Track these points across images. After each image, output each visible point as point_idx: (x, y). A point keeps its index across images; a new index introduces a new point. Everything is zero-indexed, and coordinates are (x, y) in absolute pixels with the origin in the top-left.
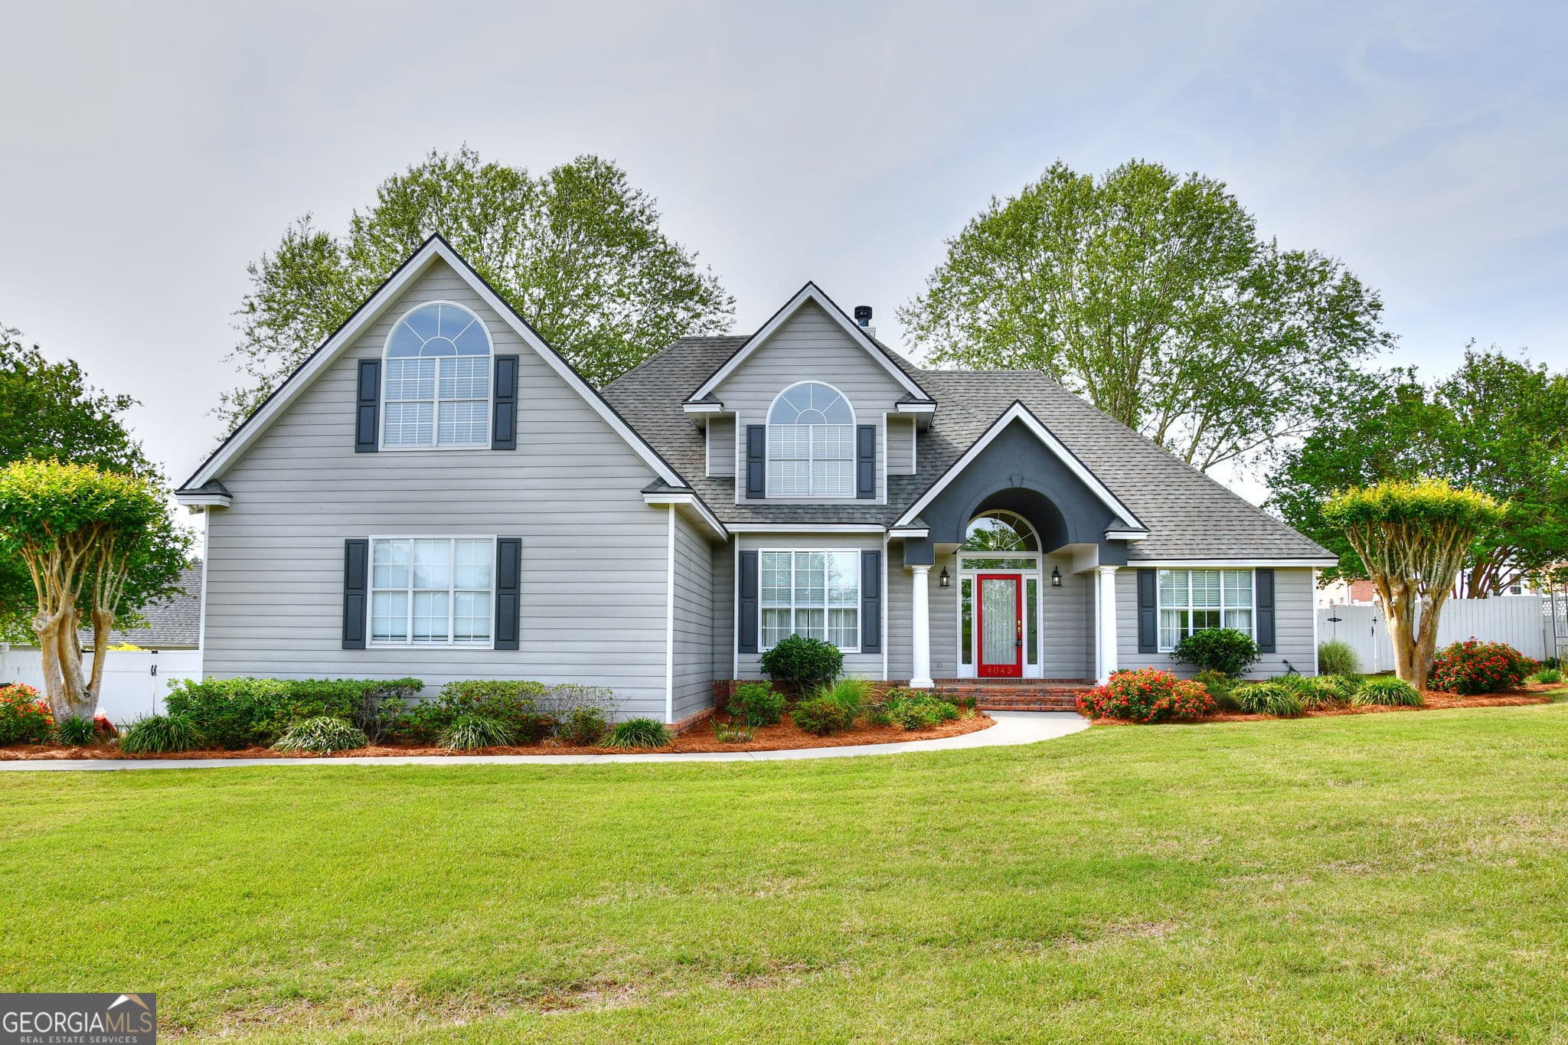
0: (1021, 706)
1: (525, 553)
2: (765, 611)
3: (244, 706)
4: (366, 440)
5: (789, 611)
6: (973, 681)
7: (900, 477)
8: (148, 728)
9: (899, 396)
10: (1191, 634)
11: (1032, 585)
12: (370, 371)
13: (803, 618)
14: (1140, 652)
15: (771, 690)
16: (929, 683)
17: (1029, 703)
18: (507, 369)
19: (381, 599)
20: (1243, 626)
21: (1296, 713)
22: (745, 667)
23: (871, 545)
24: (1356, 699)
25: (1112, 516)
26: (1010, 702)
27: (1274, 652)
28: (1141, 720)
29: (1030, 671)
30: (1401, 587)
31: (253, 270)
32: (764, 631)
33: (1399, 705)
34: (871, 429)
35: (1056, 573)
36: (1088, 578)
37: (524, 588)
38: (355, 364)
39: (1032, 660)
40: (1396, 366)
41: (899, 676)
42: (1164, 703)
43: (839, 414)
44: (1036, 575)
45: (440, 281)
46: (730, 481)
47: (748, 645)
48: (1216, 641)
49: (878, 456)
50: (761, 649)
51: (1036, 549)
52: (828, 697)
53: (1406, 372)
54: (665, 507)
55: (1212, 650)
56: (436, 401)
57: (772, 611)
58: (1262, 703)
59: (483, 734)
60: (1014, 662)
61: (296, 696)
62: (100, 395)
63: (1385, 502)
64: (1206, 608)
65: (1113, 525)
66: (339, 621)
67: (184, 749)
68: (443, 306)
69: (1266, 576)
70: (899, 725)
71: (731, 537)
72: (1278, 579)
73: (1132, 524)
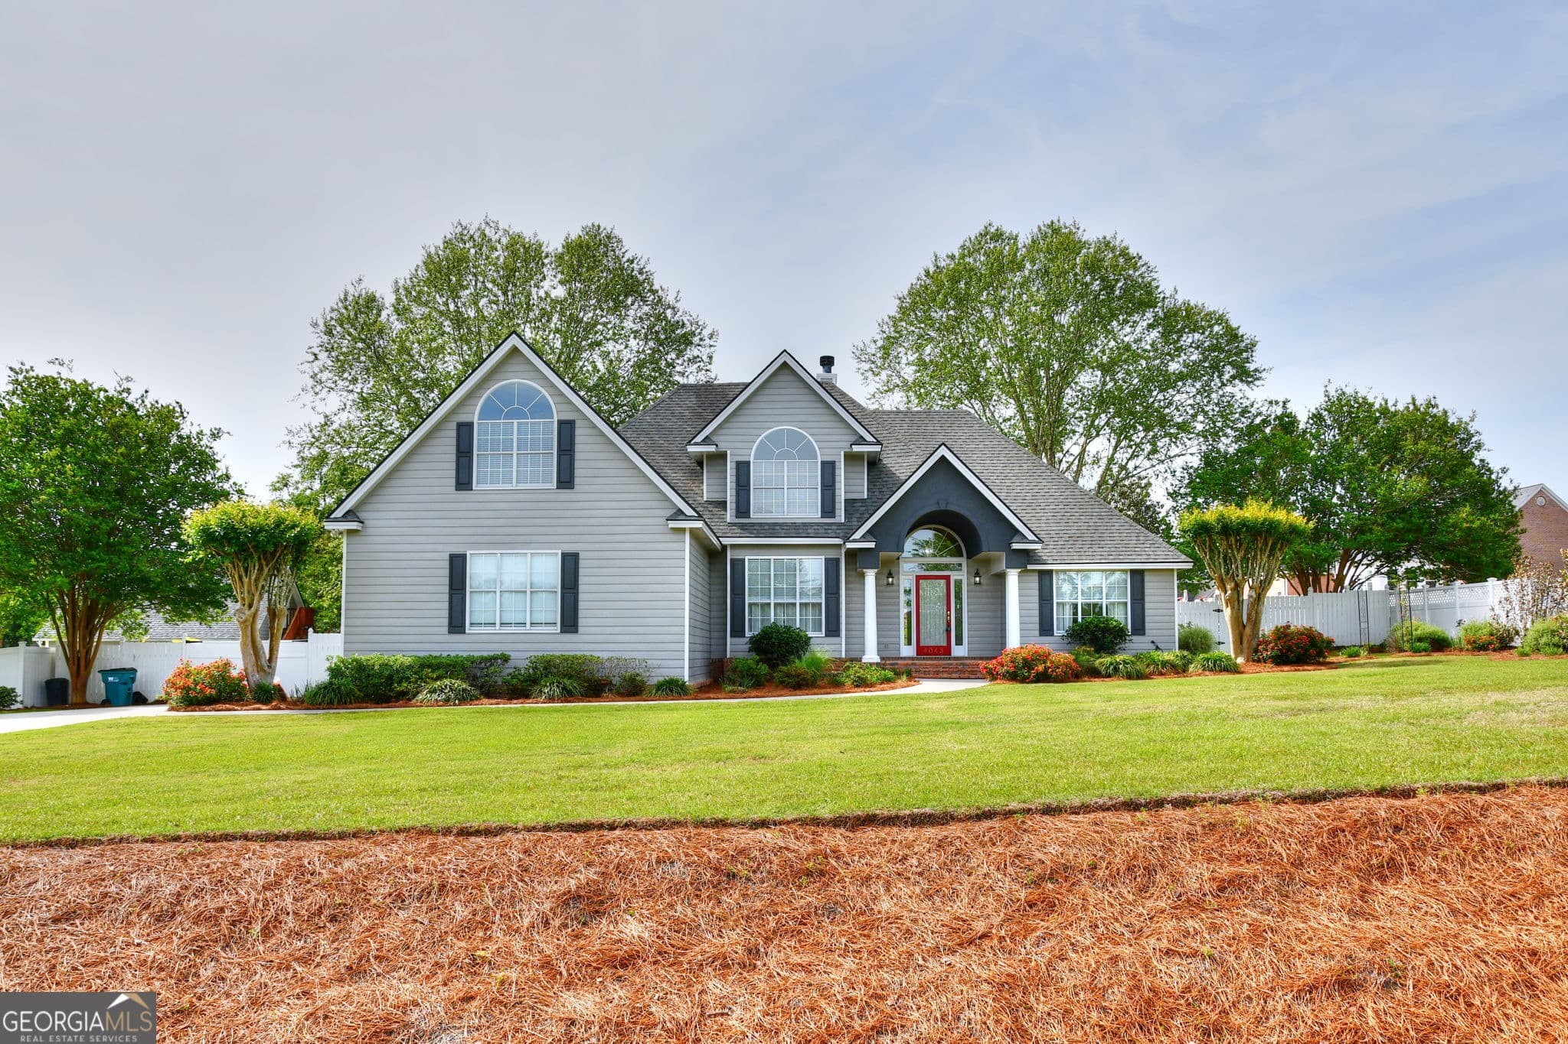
0: (945, 675)
1: (582, 563)
2: (750, 605)
3: (387, 673)
4: (463, 482)
5: (769, 604)
6: (912, 658)
7: (855, 501)
8: (325, 688)
9: (854, 438)
10: (1080, 620)
11: (959, 583)
12: (465, 431)
13: (780, 610)
14: (1041, 635)
15: (758, 662)
16: (876, 659)
17: (952, 672)
18: (567, 429)
19: (475, 596)
20: (1121, 616)
21: (1140, 676)
22: (736, 648)
23: (832, 554)
24: (1191, 668)
25: (1016, 531)
26: (937, 673)
27: (1144, 634)
28: (1024, 680)
29: (958, 651)
30: (1233, 585)
31: (315, 325)
32: (750, 620)
33: (1221, 671)
34: (833, 463)
35: (977, 574)
36: (1001, 577)
37: (581, 588)
38: (454, 426)
39: (959, 642)
40: (1274, 398)
41: (853, 655)
42: (1041, 668)
43: (808, 453)
44: (961, 576)
45: (515, 366)
46: (723, 504)
47: (738, 631)
48: (1096, 626)
49: (837, 485)
50: (748, 634)
51: (961, 555)
52: (800, 665)
53: (1281, 404)
54: (683, 530)
55: (1092, 633)
56: (515, 452)
57: (756, 604)
58: (1116, 669)
59: (564, 688)
60: (945, 644)
61: (423, 666)
62: (198, 430)
63: (1219, 521)
64: (1091, 601)
65: (1016, 538)
66: (446, 613)
67: (351, 703)
68: (519, 383)
69: (1138, 576)
70: (848, 682)
71: (724, 547)
72: (1147, 578)
73: (1031, 537)
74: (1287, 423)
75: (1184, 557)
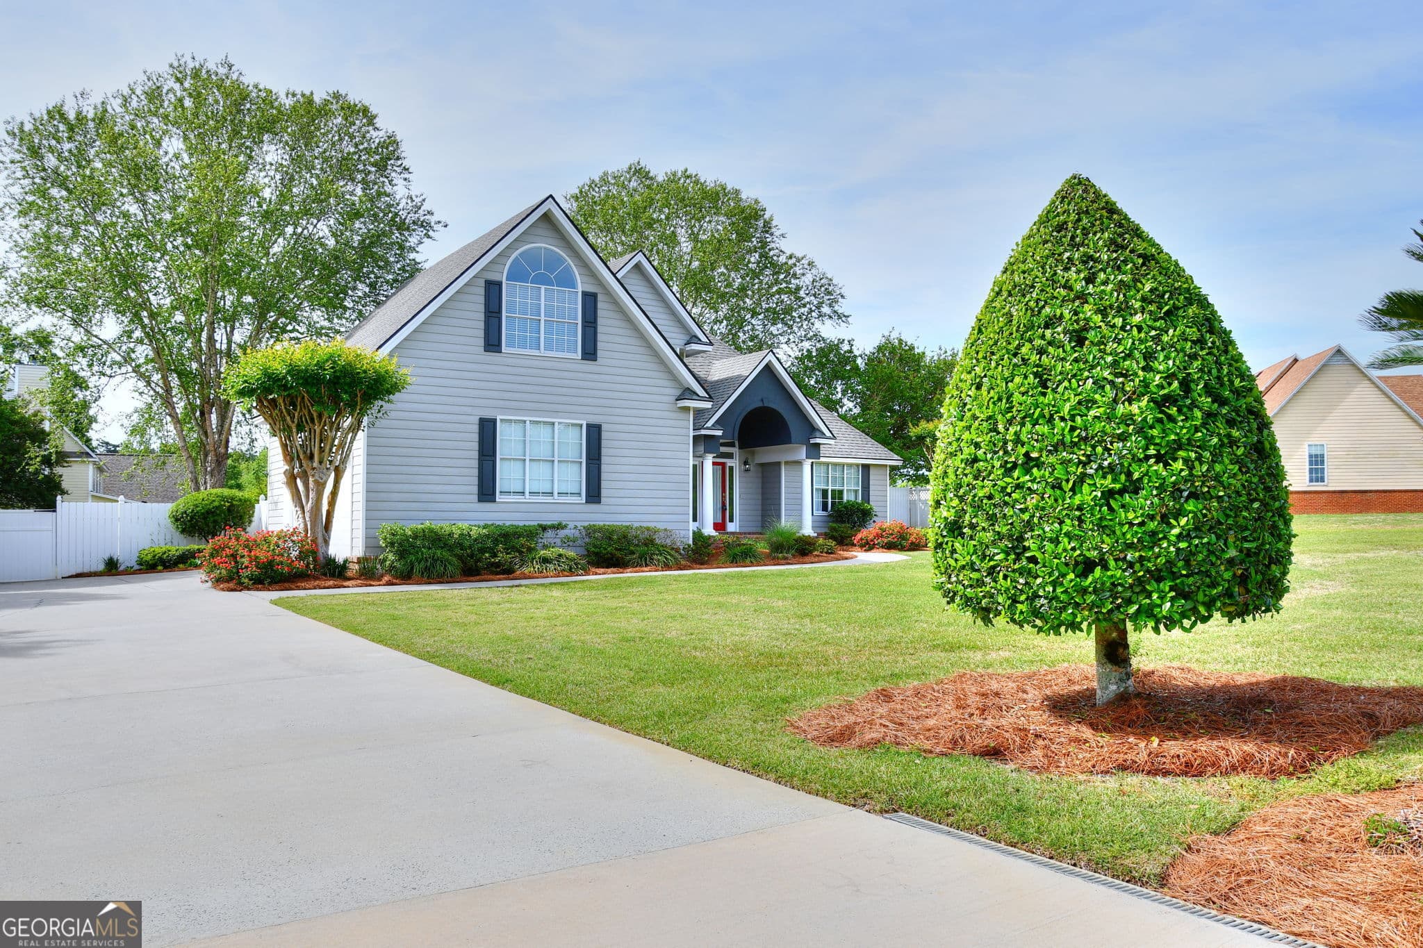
1: (605, 435)
4: (492, 343)
9: (687, 337)
10: (829, 503)
11: (731, 470)
12: (493, 288)
18: (590, 301)
19: (505, 463)
25: (815, 429)
29: (731, 527)
35: (746, 462)
37: (603, 460)
38: (481, 284)
39: (731, 520)
44: (734, 463)
45: (541, 230)
54: (687, 409)
56: (542, 319)
60: (721, 521)
64: (837, 488)
65: (818, 434)
66: (475, 480)
68: (545, 248)
69: (866, 469)
72: (872, 471)
73: (828, 434)
74: (849, 358)
75: (896, 457)
